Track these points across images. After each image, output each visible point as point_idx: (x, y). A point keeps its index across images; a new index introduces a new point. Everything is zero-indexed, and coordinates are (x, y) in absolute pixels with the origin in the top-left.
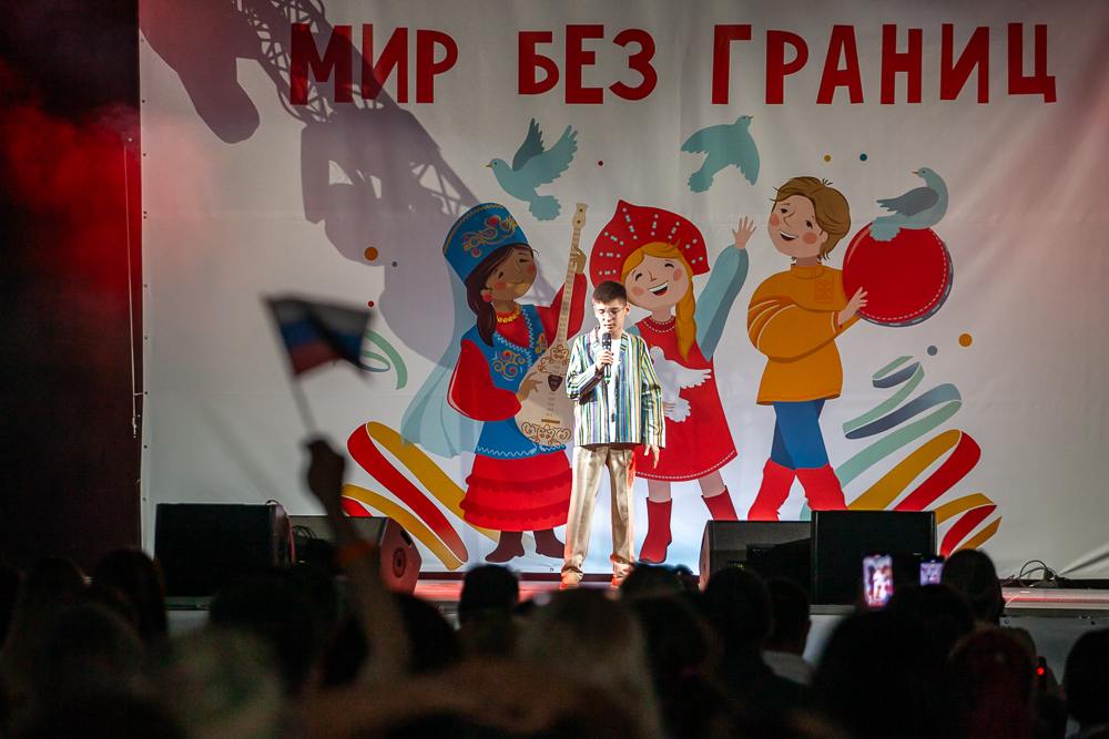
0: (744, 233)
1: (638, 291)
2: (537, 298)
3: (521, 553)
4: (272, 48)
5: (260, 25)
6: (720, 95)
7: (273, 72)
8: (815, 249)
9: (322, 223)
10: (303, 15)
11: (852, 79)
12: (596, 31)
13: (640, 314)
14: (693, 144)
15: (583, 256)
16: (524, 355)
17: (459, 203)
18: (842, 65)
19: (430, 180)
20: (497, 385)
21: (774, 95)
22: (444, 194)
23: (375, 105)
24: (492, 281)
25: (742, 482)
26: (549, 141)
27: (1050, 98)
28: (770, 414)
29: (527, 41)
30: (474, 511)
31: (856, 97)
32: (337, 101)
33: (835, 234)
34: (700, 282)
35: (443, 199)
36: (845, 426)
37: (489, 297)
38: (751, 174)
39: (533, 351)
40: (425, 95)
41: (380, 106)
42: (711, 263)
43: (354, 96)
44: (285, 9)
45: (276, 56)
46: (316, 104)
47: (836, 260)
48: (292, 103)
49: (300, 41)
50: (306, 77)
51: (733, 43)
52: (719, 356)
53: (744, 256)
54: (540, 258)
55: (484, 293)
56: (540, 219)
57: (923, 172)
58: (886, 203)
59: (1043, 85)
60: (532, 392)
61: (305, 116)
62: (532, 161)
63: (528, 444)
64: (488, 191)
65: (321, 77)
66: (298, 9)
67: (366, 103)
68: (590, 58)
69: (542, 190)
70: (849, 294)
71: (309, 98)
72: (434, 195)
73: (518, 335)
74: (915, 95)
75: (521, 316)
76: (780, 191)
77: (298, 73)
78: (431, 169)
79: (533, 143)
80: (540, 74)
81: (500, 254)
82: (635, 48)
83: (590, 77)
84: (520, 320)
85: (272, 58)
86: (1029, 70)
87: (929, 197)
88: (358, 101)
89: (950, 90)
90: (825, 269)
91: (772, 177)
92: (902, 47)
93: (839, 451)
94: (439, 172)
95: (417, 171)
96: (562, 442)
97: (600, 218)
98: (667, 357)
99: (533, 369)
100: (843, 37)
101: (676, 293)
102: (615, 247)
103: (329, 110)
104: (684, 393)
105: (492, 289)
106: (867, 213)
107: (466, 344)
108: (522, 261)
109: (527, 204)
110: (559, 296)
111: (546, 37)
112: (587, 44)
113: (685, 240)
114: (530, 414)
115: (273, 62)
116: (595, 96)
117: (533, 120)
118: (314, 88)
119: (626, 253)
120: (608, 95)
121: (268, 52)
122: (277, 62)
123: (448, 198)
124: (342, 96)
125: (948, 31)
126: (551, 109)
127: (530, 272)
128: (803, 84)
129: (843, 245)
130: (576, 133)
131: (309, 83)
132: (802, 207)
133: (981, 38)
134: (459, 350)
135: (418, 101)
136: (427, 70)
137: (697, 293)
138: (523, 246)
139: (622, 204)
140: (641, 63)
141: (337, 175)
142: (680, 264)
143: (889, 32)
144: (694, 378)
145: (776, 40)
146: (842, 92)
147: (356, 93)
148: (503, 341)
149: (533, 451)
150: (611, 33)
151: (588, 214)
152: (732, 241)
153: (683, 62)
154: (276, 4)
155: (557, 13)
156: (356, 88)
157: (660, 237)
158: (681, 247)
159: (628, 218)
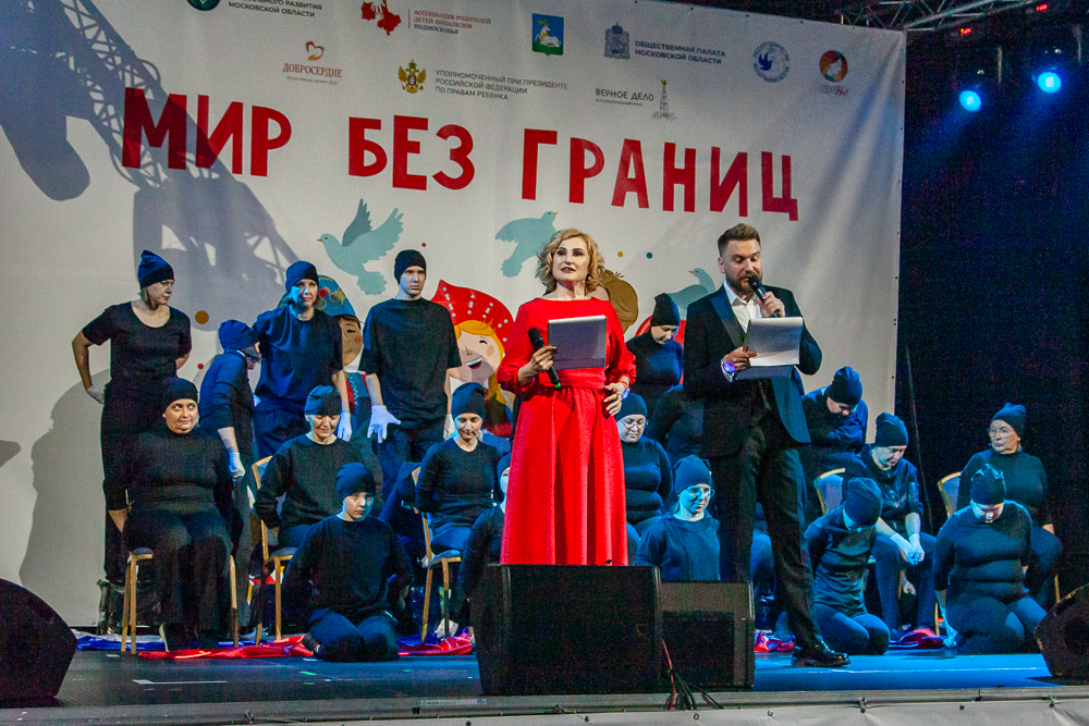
4: (105, 110)
5: (94, 86)
6: (529, 191)
7: (106, 134)
10: (138, 80)
11: (639, 185)
12: (421, 124)
14: (506, 233)
18: (632, 174)
19: (264, 251)
21: (577, 195)
22: (276, 265)
23: (210, 175)
26: (376, 222)
27: (794, 217)
29: (358, 126)
31: (644, 203)
32: (170, 166)
33: (625, 321)
35: (277, 270)
40: (260, 168)
41: (215, 176)
43: (187, 163)
44: (120, 73)
45: (109, 118)
46: (150, 170)
48: (125, 164)
49: (134, 103)
50: (139, 141)
51: (542, 148)
56: (367, 293)
57: (697, 272)
59: (786, 205)
61: (139, 180)
62: (363, 238)
65: (155, 142)
66: (133, 75)
67: (201, 172)
68: (415, 147)
71: (143, 162)
72: (269, 266)
74: (690, 205)
77: (130, 137)
78: (266, 241)
79: (361, 222)
80: (369, 159)
82: (455, 142)
83: (415, 165)
85: (105, 120)
86: (777, 193)
88: (194, 170)
89: (717, 203)
92: (680, 164)
94: (273, 242)
95: (252, 241)
100: (633, 147)
101: (488, 368)
103: (163, 176)
108: (349, 331)
109: (355, 278)
111: (376, 124)
112: (413, 135)
113: (497, 320)
115: (106, 124)
116: (419, 183)
117: (362, 200)
118: (148, 153)
120: (431, 182)
121: (101, 114)
122: (110, 124)
124: (176, 161)
125: (716, 153)
126: (379, 190)
127: (357, 342)
128: (600, 187)
129: (632, 329)
130: (402, 214)
131: (142, 148)
133: (741, 160)
135: (253, 173)
136: (262, 146)
138: (350, 317)
139: (442, 284)
140: (460, 155)
141: (170, 240)
142: (492, 340)
143: (670, 149)
145: (578, 147)
147: (191, 161)
150: (434, 127)
153: (497, 161)
154: (110, 68)
155: (387, 103)
156: (191, 156)
157: (477, 316)
158: (494, 326)
159: (447, 297)
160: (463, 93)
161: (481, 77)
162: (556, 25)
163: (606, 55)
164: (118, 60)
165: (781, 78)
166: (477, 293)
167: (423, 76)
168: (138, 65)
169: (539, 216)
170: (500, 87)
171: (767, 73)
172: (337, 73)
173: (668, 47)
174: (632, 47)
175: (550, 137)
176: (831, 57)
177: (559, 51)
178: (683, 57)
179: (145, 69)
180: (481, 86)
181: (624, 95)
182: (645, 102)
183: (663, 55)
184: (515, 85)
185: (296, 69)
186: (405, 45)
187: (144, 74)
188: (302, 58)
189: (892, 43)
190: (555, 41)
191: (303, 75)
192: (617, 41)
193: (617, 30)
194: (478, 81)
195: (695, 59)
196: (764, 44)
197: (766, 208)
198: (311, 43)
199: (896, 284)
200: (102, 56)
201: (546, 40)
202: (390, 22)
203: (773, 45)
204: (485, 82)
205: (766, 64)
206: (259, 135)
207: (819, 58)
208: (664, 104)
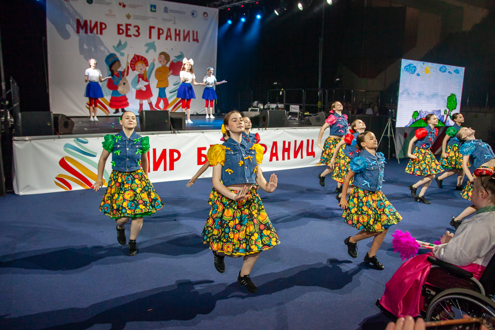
0: (154, 60)
1: (138, 69)
3: (119, 112)
4: (73, 23)
5: (70, 18)
6: (150, 37)
7: (73, 28)
8: (165, 64)
9: (83, 55)
11: (170, 37)
12: (130, 25)
13: (138, 73)
14: (147, 45)
15: (129, 63)
18: (169, 34)
19: (102, 48)
20: (115, 84)
21: (159, 38)
22: (105, 51)
24: (113, 67)
25: (154, 100)
26: (123, 43)
27: (198, 42)
28: (158, 89)
29: (119, 26)
30: (111, 105)
31: (171, 39)
33: (168, 61)
34: (147, 68)
36: (169, 91)
38: (155, 51)
39: (120, 79)
40: (101, 33)
41: (93, 35)
42: (149, 65)
43: (88, 33)
44: (75, 16)
46: (81, 34)
47: (168, 65)
48: (77, 33)
49: (78, 21)
50: (79, 29)
51: (152, 30)
53: (154, 64)
54: (121, 63)
56: (121, 56)
57: (181, 52)
58: (176, 57)
59: (197, 40)
60: (120, 85)
61: (79, 36)
62: (120, 46)
63: (120, 94)
64: (113, 51)
65: (82, 29)
66: (77, 16)
67: (90, 34)
68: (129, 29)
69: (122, 51)
70: (170, 70)
72: (103, 51)
73: (118, 76)
74: (179, 40)
76: (160, 54)
79: (120, 43)
80: (121, 31)
81: (114, 62)
82: (137, 28)
83: (129, 33)
84: (118, 74)
85: (73, 25)
86: (195, 38)
87: (181, 57)
89: (184, 40)
90: (167, 67)
91: (159, 51)
92: (178, 32)
93: (168, 95)
94: (104, 47)
95: (100, 47)
96: (125, 94)
97: (131, 57)
98: (142, 80)
100: (169, 30)
101: (143, 70)
102: (134, 62)
103: (84, 35)
104: (145, 86)
105: (113, 68)
106: (172, 58)
108: (118, 63)
111: (122, 25)
112: (129, 27)
113: (145, 61)
114: (120, 89)
116: (130, 36)
117: (120, 39)
119: (136, 62)
120: (132, 36)
124: (86, 32)
125: (184, 31)
126: (123, 37)
127: (120, 65)
128: (163, 37)
130: (127, 41)
132: (163, 56)
133: (189, 32)
136: (102, 29)
137: (147, 70)
138: (119, 61)
139: (135, 54)
140: (138, 31)
141: (85, 47)
142: (144, 65)
143: (176, 30)
144: (146, 83)
145: (159, 29)
146: (169, 39)
148: (115, 77)
150: (133, 25)
152: (152, 61)
153: (144, 32)
154: (73, 15)
155: (124, 21)
156: (89, 31)
157: (141, 60)
159: (136, 57)
160: (138, 19)
162: (155, 7)
163: (164, 12)
164: (75, 13)
165: (196, 17)
166: (141, 56)
167: (130, 16)
168: (78, 14)
169: (152, 42)
170: (144, 18)
171: (193, 16)
172: (114, 16)
174: (169, 11)
175: (154, 27)
176: (205, 13)
177: (155, 11)
178: (178, 13)
181: (167, 20)
182: (171, 21)
183: (174, 12)
184: (148, 18)
185: (107, 15)
186: (127, 10)
187: (79, 16)
188: (108, 13)
189: (216, 10)
190: (154, 10)
191: (109, 16)
192: (166, 10)
193: (166, 8)
194: (140, 17)
195: (180, 13)
197: (193, 41)
198: (110, 10)
200: (72, 13)
202: (124, 6)
203: (194, 11)
204: (142, 17)
205: (193, 14)
206: (101, 27)
207: (202, 13)
208: (175, 22)
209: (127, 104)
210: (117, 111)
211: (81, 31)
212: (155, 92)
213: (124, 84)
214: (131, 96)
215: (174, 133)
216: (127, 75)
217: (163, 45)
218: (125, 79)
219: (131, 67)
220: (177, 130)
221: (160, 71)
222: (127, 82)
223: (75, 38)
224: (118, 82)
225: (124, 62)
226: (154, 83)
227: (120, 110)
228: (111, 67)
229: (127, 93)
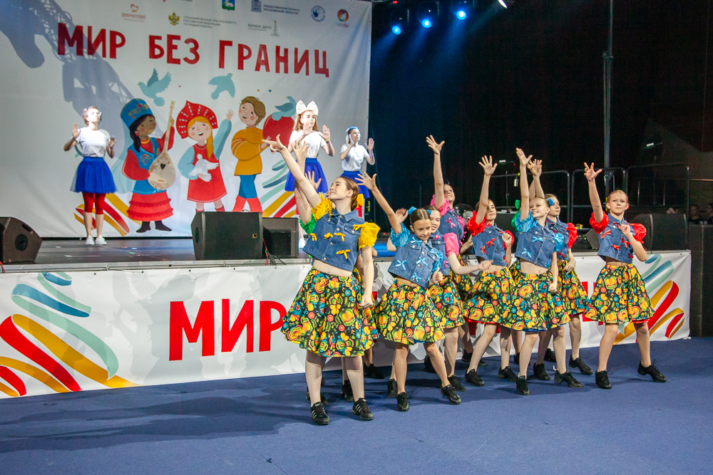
0: (230, 115)
1: (193, 134)
2: (157, 136)
3: (149, 229)
4: (50, 32)
5: (45, 22)
6: (221, 65)
7: (51, 41)
8: (253, 122)
9: (71, 103)
10: (63, 20)
11: (266, 63)
12: (178, 38)
13: (194, 142)
14: (213, 82)
15: (173, 120)
16: (151, 156)
17: (127, 98)
18: (263, 58)
19: (115, 88)
20: (142, 167)
21: (241, 66)
22: (121, 95)
23: (93, 58)
24: (139, 128)
26: (160, 77)
27: (327, 76)
28: (238, 179)
29: (152, 39)
30: (132, 214)
31: (268, 69)
32: (77, 54)
33: (261, 117)
34: (215, 131)
36: (263, 184)
37: (138, 134)
38: (233, 94)
39: (155, 155)
40: (113, 55)
41: (95, 58)
42: (219, 125)
43: (84, 53)
44: (56, 17)
45: (52, 35)
47: (261, 126)
48: (59, 54)
49: (62, 29)
50: (64, 44)
51: (227, 48)
52: (221, 158)
53: (230, 123)
54: (157, 120)
55: (136, 132)
56: (157, 105)
57: (289, 98)
58: (278, 107)
59: (325, 71)
60: (154, 170)
61: (64, 60)
62: (155, 83)
63: (153, 189)
64: (138, 94)
65: (71, 44)
66: (61, 18)
67: (89, 56)
68: (176, 47)
69: (158, 95)
71: (66, 53)
72: (116, 94)
73: (149, 148)
74: (286, 71)
75: (150, 142)
76: (243, 101)
77: (61, 43)
78: (116, 85)
79: (154, 77)
80: (157, 52)
81: (142, 118)
82: (192, 45)
83: (175, 54)
84: (150, 144)
85: (50, 35)
86: (321, 66)
87: (290, 106)
88: (86, 55)
89: (297, 70)
90: (258, 129)
92: (282, 54)
93: (261, 192)
94: (119, 85)
95: (110, 84)
96: (165, 188)
97: (179, 107)
98: (204, 158)
99: (155, 161)
100: (263, 48)
101: (206, 136)
102: (185, 117)
103: (74, 58)
104: (209, 171)
105: (139, 131)
106: (271, 111)
107: (129, 151)
108: (151, 121)
109: (152, 100)
110: (165, 135)
111: (159, 38)
112: (175, 42)
114: (154, 178)
115: (50, 37)
116: (178, 61)
117: (155, 69)
119: (189, 119)
120: (183, 62)
121: (48, 33)
122: (52, 38)
123: (122, 96)
124: (80, 53)
125: (296, 50)
126: (161, 65)
127: (153, 125)
128: (250, 63)
129: (263, 121)
130: (171, 75)
131: (66, 47)
132: (249, 106)
133: (306, 53)
134: (127, 153)
135: (110, 58)
136: (114, 46)
137: (214, 136)
138: (151, 115)
139: (187, 102)
140: (194, 50)
141: (77, 84)
142: (208, 125)
143: (278, 49)
144: (213, 166)
145: (241, 47)
146: (263, 67)
148: (143, 150)
149: (155, 192)
150: (183, 39)
151: (176, 105)
152: (226, 118)
153: (209, 52)
154: (52, 14)
155: (164, 30)
156: (85, 50)
157: (201, 115)
158: (208, 119)
159: (190, 107)
160: (195, 25)
161: (202, 19)
163: (252, 11)
164: (55, 11)
165: (322, 20)
166: (201, 106)
167: (178, 18)
168: (63, 13)
169: (226, 75)
170: (209, 23)
171: (317, 18)
172: (143, 17)
173: (277, 7)
174: (262, 7)
175: (230, 43)
176: (342, 12)
177: (233, 9)
178: (283, 11)
179: (66, 16)
180: (202, 22)
181: (259, 27)
182: (268, 29)
183: (275, 11)
184: (216, 23)
185: (127, 15)
186: (171, 6)
187: (65, 17)
188: (129, 11)
189: (367, 6)
190: (231, 5)
191: (130, 18)
192: (256, 4)
193: (256, 0)
194: (201, 21)
195: (287, 12)
196: (316, 6)
197: (316, 72)
198: (133, 5)
199: (368, 102)
200: (48, 10)
201: (228, 4)
203: (319, 7)
204: (204, 21)
205: (316, 15)
206: (114, 42)
207: (337, 12)
208: (275, 30)
209: (169, 212)
210: (145, 227)
211: (67, 49)
212: (232, 185)
213: (163, 166)
214: (178, 194)
215: (273, 263)
216: (170, 147)
217: (251, 82)
218: (165, 156)
219: (179, 130)
220: (279, 258)
221: (244, 140)
222: (169, 163)
223: (53, 64)
224: (150, 162)
225: (164, 119)
226: (229, 165)
227: (152, 224)
228: (133, 128)
229: (168, 185)
